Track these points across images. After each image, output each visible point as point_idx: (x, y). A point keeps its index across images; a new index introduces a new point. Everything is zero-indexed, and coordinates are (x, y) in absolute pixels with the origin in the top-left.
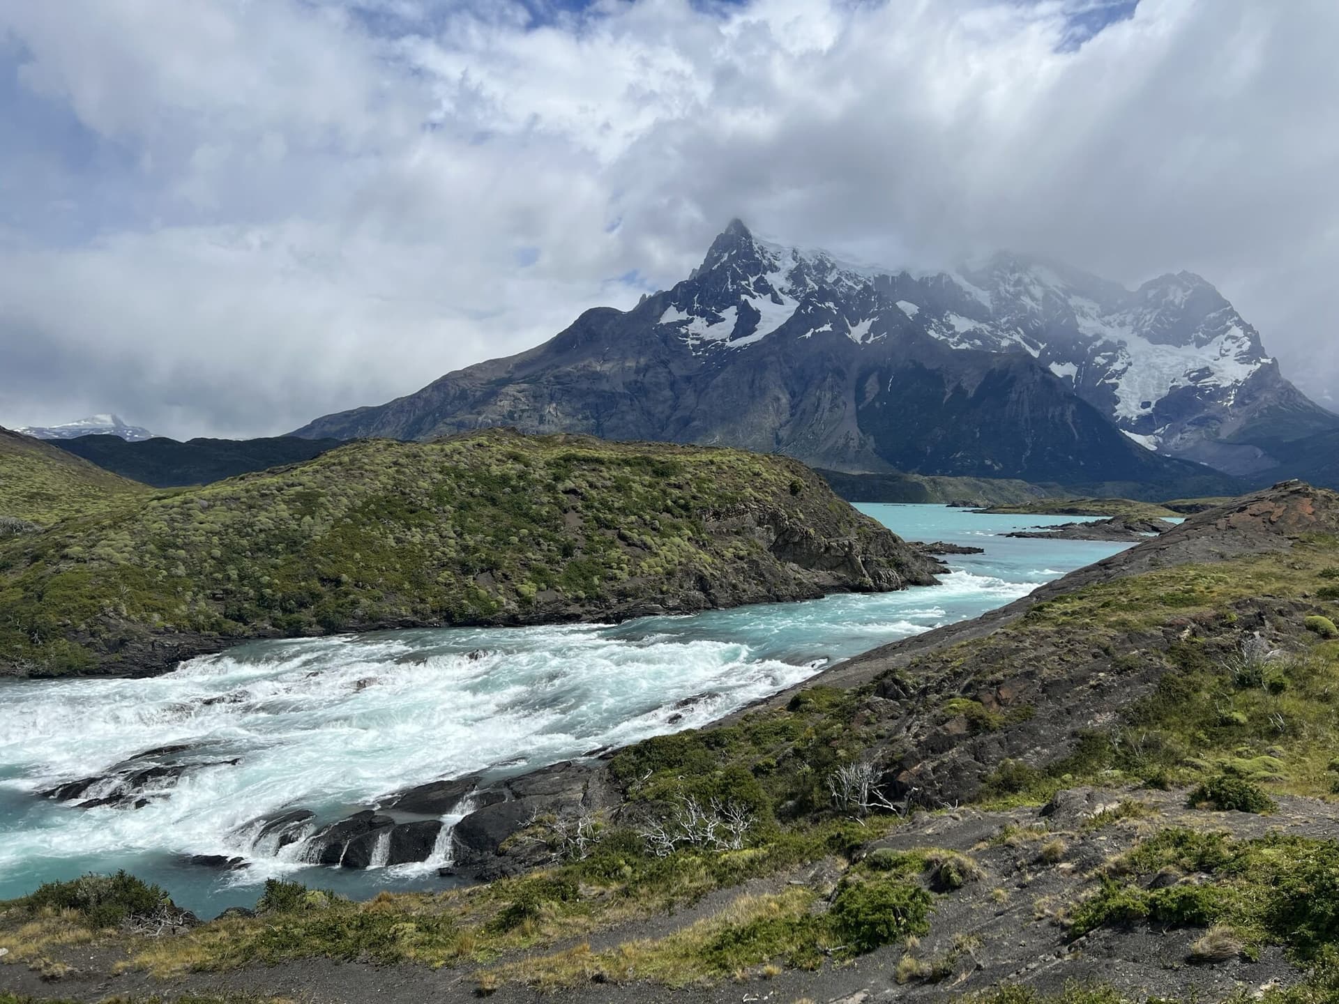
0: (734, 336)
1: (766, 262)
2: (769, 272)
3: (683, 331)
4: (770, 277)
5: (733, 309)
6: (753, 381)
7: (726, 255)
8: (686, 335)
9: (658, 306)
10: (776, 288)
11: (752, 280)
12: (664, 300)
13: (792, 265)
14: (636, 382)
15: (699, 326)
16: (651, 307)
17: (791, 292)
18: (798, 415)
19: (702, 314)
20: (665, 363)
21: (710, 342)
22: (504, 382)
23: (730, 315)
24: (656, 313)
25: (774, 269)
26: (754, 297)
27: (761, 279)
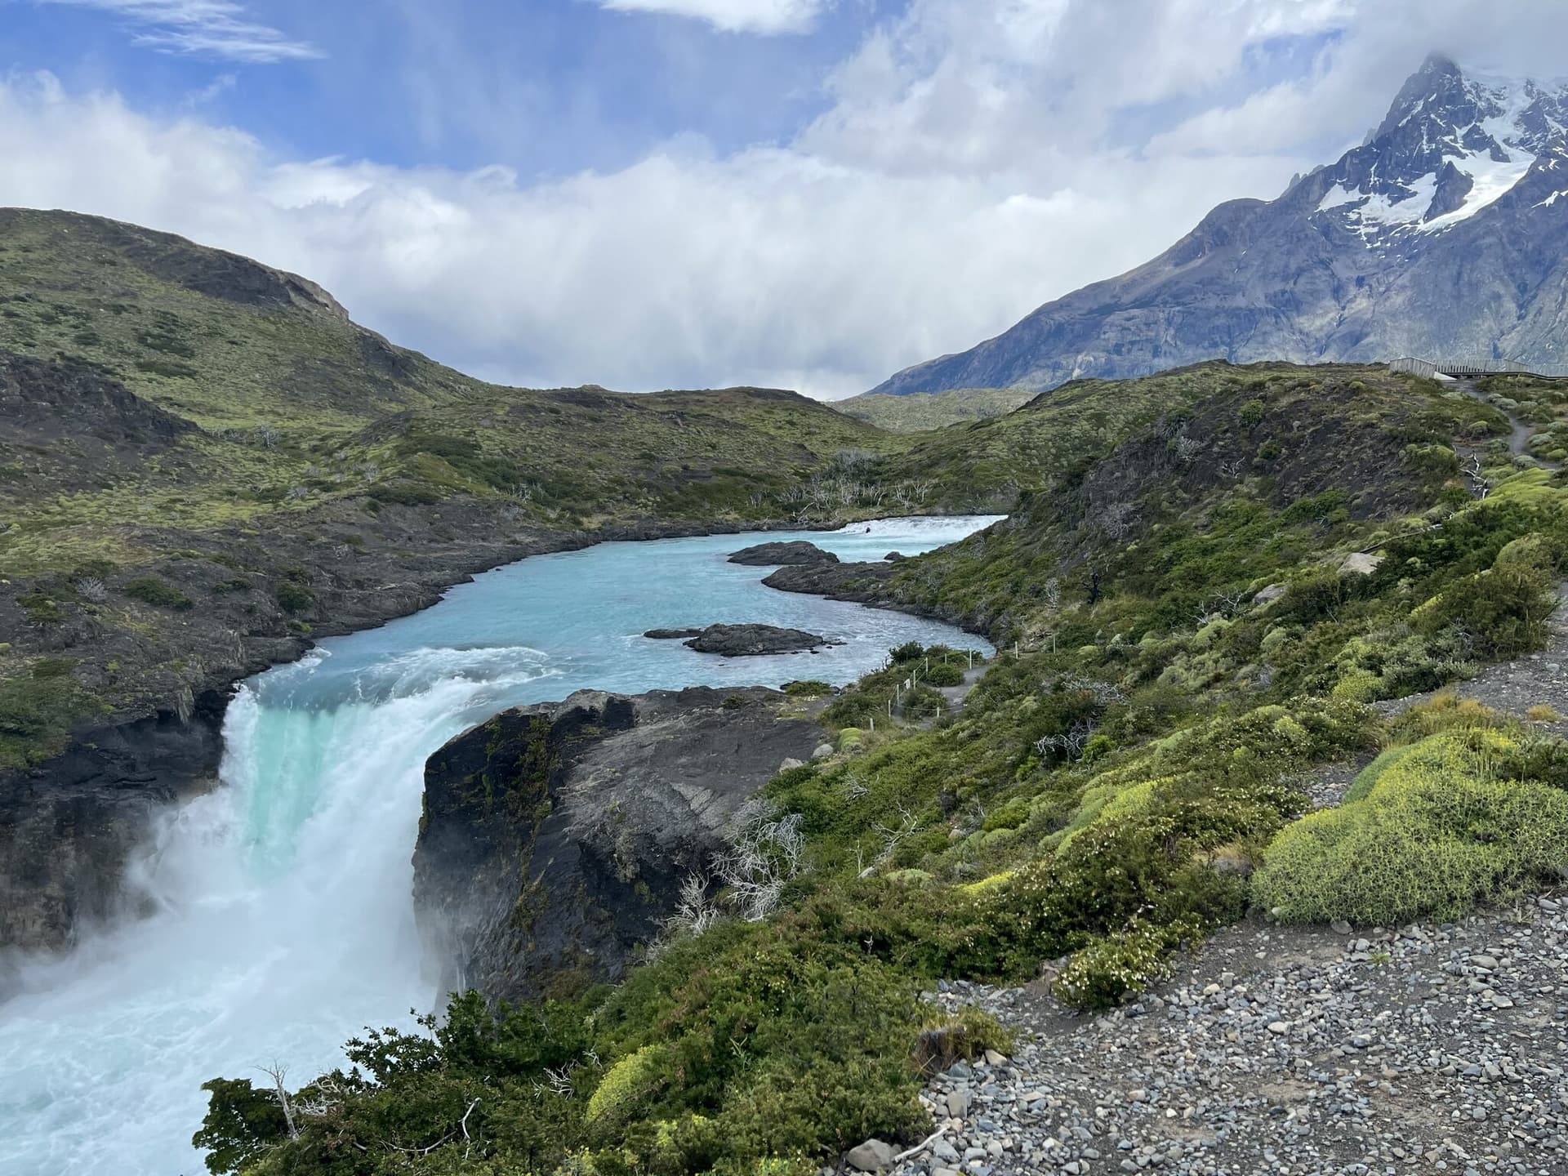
0: (1430, 215)
1: (1482, 105)
2: (1487, 118)
3: (1353, 216)
4: (1490, 126)
5: (1431, 177)
6: (1459, 274)
7: (1421, 103)
8: (1358, 222)
9: (1316, 188)
10: (1498, 140)
11: (1461, 132)
12: (1327, 177)
13: (1523, 102)
14: (1284, 292)
15: (1378, 207)
16: (1305, 190)
17: (1522, 142)
18: (1530, 317)
19: (1382, 189)
20: (1325, 264)
21: (1392, 228)
22: (1108, 310)
23: (1425, 187)
24: (1313, 197)
25: (1495, 112)
26: (1463, 156)
27: (1476, 129)
